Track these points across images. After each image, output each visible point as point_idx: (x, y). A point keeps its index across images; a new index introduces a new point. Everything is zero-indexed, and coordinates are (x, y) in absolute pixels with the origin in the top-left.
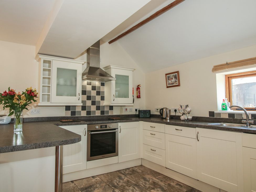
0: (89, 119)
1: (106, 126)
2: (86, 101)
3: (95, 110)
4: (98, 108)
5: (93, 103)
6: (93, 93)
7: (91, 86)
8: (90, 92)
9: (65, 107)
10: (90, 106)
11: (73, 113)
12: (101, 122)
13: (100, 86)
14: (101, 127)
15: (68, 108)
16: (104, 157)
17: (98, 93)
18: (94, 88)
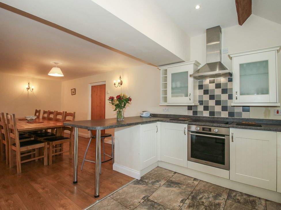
0: (212, 120)
1: (210, 130)
2: (208, 101)
3: (220, 110)
4: (225, 108)
5: (218, 103)
6: (218, 92)
7: (214, 84)
8: (213, 91)
9: (187, 107)
10: (214, 106)
11: (195, 113)
12: (203, 124)
13: (227, 82)
14: (203, 129)
15: (190, 108)
16: (207, 164)
17: (224, 91)
18: (218, 86)
